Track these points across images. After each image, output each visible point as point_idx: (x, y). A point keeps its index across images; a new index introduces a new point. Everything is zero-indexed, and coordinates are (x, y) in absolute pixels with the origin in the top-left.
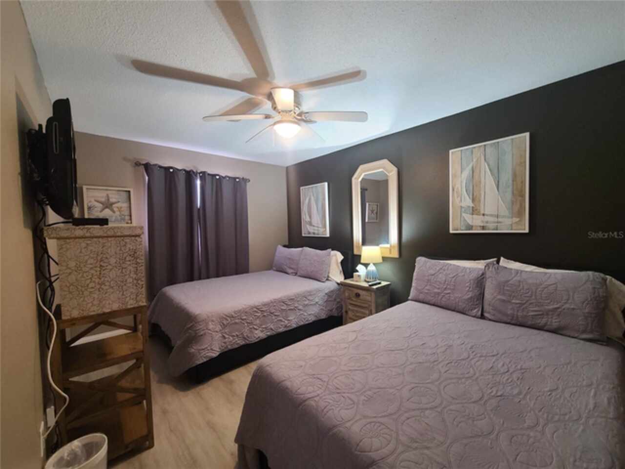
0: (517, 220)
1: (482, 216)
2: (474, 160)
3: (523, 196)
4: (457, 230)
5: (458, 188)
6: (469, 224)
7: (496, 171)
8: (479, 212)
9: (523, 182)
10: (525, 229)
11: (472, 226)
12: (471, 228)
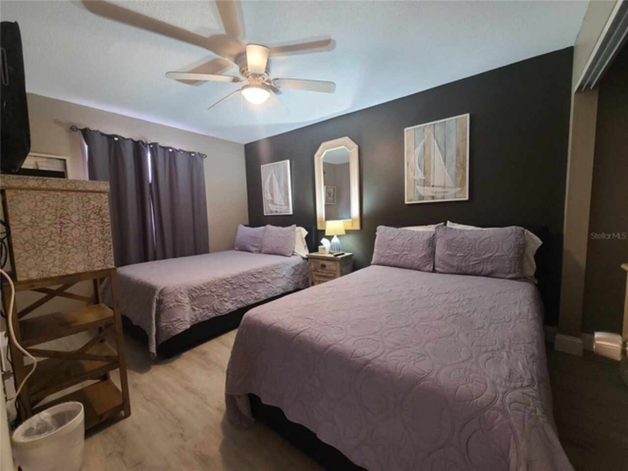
0: (460, 189)
1: (432, 188)
2: (426, 137)
3: (464, 169)
4: (411, 200)
5: (412, 163)
6: (422, 196)
7: (443, 148)
8: (429, 184)
9: (464, 157)
10: (465, 197)
11: (424, 197)
12: (422, 198)
